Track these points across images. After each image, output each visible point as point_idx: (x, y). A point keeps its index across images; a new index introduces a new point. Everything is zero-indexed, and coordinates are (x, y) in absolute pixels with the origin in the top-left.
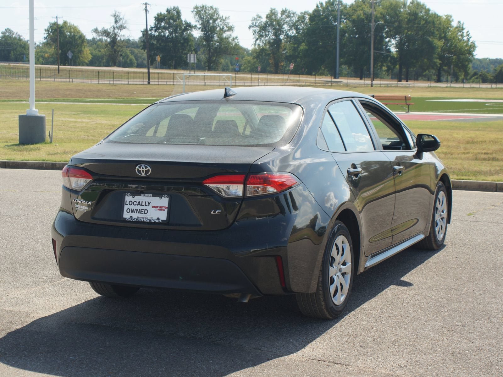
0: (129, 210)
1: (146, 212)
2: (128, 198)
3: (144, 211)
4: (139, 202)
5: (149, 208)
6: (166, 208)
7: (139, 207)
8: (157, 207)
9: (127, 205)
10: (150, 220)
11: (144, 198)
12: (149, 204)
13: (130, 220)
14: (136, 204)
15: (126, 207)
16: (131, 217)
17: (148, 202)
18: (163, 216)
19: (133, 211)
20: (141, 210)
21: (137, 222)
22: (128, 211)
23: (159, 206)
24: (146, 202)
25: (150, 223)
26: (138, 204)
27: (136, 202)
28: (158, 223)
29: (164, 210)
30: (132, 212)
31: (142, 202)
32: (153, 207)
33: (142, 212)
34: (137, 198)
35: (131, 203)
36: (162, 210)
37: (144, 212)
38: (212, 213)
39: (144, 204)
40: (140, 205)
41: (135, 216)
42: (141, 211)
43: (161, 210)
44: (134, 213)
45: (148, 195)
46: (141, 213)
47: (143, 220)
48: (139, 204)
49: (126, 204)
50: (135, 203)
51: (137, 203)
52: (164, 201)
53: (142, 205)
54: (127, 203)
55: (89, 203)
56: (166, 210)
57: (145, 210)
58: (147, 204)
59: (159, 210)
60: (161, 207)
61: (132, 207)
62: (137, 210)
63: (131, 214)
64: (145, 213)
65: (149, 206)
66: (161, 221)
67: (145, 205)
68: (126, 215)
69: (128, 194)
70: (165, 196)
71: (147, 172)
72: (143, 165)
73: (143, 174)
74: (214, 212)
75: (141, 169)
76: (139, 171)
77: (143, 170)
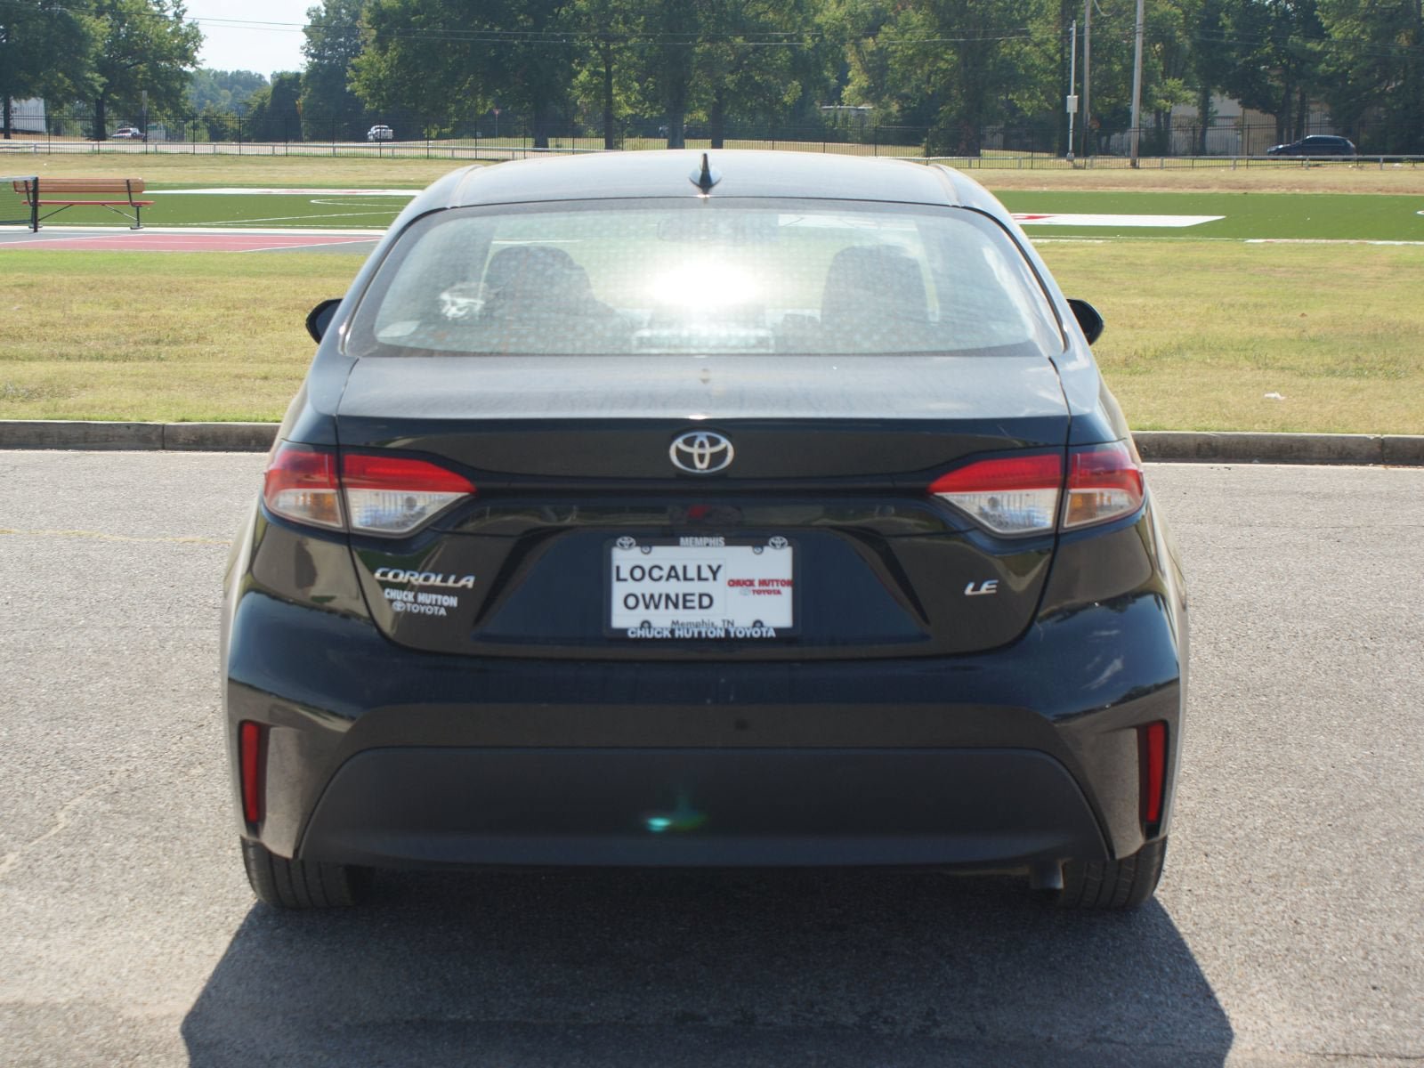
0: (633, 601)
1: (705, 602)
2: (625, 557)
3: (696, 598)
4: (673, 568)
5: (716, 588)
6: (784, 583)
7: (675, 588)
8: (751, 583)
9: (625, 580)
10: (727, 632)
11: (692, 553)
12: (715, 574)
13: (644, 633)
14: (661, 578)
15: (619, 591)
16: (646, 624)
17: (710, 567)
18: (777, 613)
19: (651, 602)
20: (685, 596)
21: (672, 642)
22: (631, 602)
23: (757, 577)
24: (699, 568)
25: (729, 642)
26: (669, 577)
27: (660, 568)
28: (763, 641)
29: (779, 592)
30: (647, 607)
31: (685, 568)
32: (734, 583)
33: (688, 604)
34: (663, 555)
35: (638, 573)
36: (769, 592)
37: (696, 604)
38: (969, 591)
39: (692, 573)
40: (677, 577)
41: (663, 621)
42: (685, 601)
43: (764, 592)
44: (657, 607)
45: (706, 540)
46: (685, 607)
47: (700, 633)
48: (673, 573)
49: (618, 579)
50: (656, 573)
51: (665, 573)
52: (777, 561)
53: (686, 579)
54: (625, 573)
55: (463, 582)
56: (787, 592)
57: (701, 596)
58: (706, 573)
59: (759, 592)
60: (763, 583)
61: (647, 587)
62: (668, 597)
63: (642, 614)
64: (701, 607)
65: (715, 579)
66: (772, 634)
67: (700, 579)
68: (623, 618)
69: (626, 540)
70: (778, 540)
71: (718, 457)
72: (702, 436)
73: (701, 467)
74: (977, 588)
75: (695, 450)
76: (686, 458)
77: (701, 451)
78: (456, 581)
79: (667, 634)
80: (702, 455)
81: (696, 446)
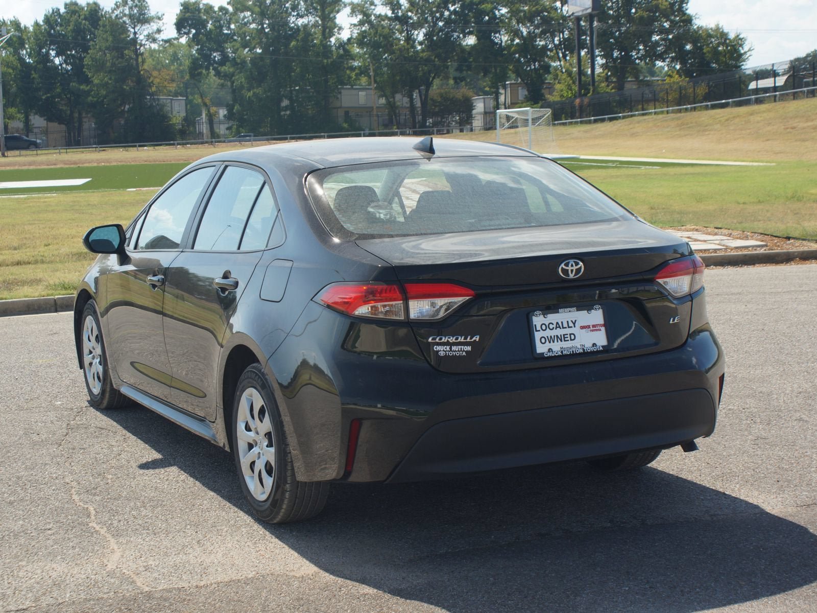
0: (544, 340)
1: (573, 337)
2: (538, 320)
3: (568, 336)
4: (557, 323)
5: (576, 330)
6: (601, 325)
7: (559, 332)
8: (588, 327)
9: (539, 331)
10: (583, 350)
11: (564, 316)
12: (574, 324)
13: (550, 354)
14: (553, 328)
15: (538, 336)
16: (550, 350)
17: (572, 321)
18: (600, 339)
19: (551, 339)
20: (564, 335)
21: (562, 357)
22: (543, 340)
23: (591, 324)
24: (568, 322)
25: (585, 354)
26: (556, 327)
27: (553, 324)
28: (598, 352)
29: (600, 330)
30: (550, 342)
31: (562, 322)
32: (582, 327)
33: (566, 339)
34: (553, 318)
35: (544, 327)
36: (597, 330)
37: (569, 339)
38: (671, 322)
39: (565, 325)
40: (559, 327)
41: (557, 347)
42: (564, 338)
43: (595, 330)
44: (554, 342)
45: (569, 309)
46: (565, 341)
47: (573, 351)
48: (558, 326)
49: (537, 331)
50: (551, 326)
51: (554, 326)
52: (596, 316)
53: (563, 328)
54: (538, 328)
55: (474, 339)
56: (603, 329)
57: (570, 334)
58: (571, 324)
59: (593, 331)
60: (594, 326)
61: (548, 333)
62: (557, 336)
63: (548, 345)
64: (571, 340)
65: (575, 327)
66: (601, 349)
67: (569, 327)
68: (541, 349)
69: (538, 312)
70: (597, 306)
71: (578, 271)
72: (572, 262)
73: (571, 276)
74: (674, 320)
75: (570, 268)
76: (565, 272)
77: (572, 268)
78: (471, 339)
79: (560, 353)
80: (573, 269)
81: (570, 266)
